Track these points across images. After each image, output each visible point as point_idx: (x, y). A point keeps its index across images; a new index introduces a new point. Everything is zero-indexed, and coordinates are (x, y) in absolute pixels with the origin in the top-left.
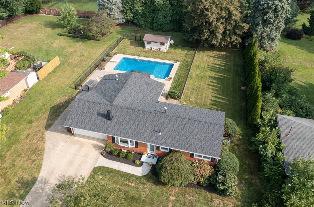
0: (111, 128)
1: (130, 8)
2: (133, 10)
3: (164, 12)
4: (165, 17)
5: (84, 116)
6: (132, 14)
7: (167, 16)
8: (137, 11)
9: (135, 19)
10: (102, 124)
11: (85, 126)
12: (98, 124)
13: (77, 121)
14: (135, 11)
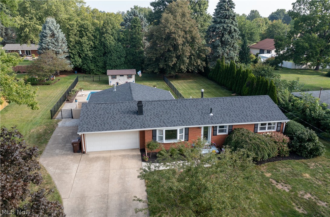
0: (149, 121)
1: (78, 53)
2: (82, 54)
3: (118, 53)
4: (119, 58)
5: (103, 118)
6: (80, 59)
7: (121, 56)
8: (86, 55)
9: (84, 64)
10: (133, 120)
11: (110, 126)
12: (129, 121)
13: (96, 124)
14: (84, 55)
